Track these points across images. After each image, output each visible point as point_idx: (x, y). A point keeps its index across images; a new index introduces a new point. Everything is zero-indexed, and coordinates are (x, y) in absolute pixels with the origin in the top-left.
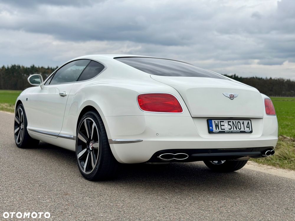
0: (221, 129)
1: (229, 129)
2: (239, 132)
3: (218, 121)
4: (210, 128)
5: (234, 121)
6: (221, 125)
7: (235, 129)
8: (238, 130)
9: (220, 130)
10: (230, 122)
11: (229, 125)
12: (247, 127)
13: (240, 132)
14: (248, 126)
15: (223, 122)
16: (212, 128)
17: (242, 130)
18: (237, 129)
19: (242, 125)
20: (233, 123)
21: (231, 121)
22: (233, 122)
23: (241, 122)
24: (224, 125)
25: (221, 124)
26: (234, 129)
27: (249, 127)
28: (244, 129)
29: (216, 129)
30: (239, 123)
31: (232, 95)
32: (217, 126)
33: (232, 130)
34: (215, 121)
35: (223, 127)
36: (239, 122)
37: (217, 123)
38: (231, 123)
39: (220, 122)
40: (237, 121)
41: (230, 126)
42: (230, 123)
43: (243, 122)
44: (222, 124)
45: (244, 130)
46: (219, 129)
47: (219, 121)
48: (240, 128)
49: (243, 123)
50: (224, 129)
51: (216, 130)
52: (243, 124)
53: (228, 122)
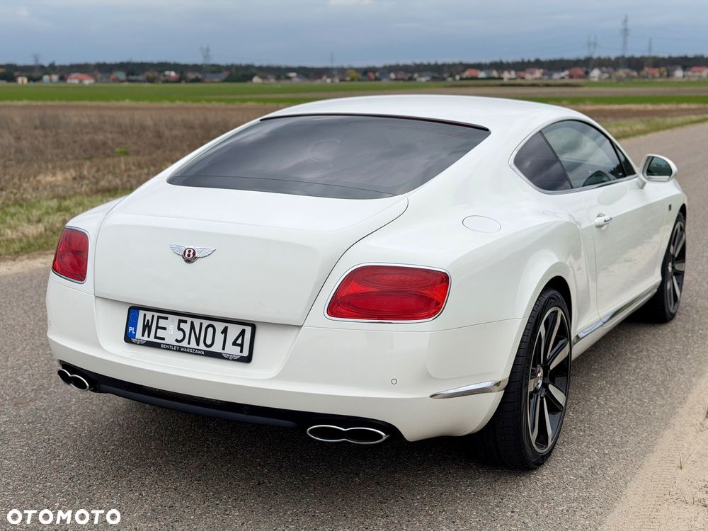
0: (156, 337)
1: (177, 341)
2: (200, 352)
3: (153, 316)
4: (131, 329)
5: (197, 322)
6: (158, 327)
7: (193, 344)
8: (202, 346)
9: (152, 339)
10: (185, 322)
11: (179, 329)
12: (235, 344)
13: (203, 353)
14: (239, 342)
15: (166, 318)
16: (135, 331)
17: (217, 348)
18: (198, 345)
19: (219, 337)
20: (192, 327)
21: (189, 320)
22: (192, 323)
23: (220, 326)
24: (165, 329)
25: (159, 325)
26: (189, 343)
27: (241, 346)
28: (224, 349)
29: (143, 336)
30: (210, 330)
31: (190, 251)
32: (147, 326)
33: (185, 344)
34: (145, 315)
35: (160, 333)
36: (211, 326)
37: (148, 320)
38: (186, 327)
39: (159, 318)
40: (206, 323)
41: (181, 333)
42: (182, 325)
43: (226, 329)
44: (162, 323)
45: (220, 351)
46: (149, 337)
47: (156, 315)
48: (209, 342)
49: (225, 331)
50: (163, 339)
51: (143, 338)
52: (222, 333)
53: (180, 321)
